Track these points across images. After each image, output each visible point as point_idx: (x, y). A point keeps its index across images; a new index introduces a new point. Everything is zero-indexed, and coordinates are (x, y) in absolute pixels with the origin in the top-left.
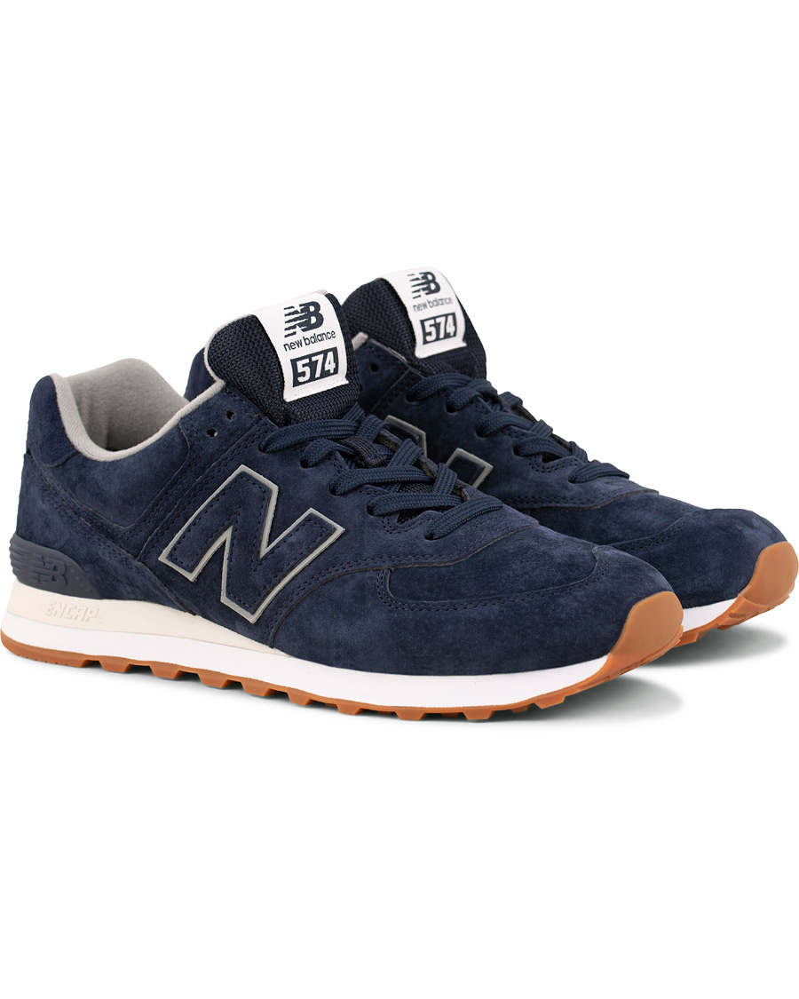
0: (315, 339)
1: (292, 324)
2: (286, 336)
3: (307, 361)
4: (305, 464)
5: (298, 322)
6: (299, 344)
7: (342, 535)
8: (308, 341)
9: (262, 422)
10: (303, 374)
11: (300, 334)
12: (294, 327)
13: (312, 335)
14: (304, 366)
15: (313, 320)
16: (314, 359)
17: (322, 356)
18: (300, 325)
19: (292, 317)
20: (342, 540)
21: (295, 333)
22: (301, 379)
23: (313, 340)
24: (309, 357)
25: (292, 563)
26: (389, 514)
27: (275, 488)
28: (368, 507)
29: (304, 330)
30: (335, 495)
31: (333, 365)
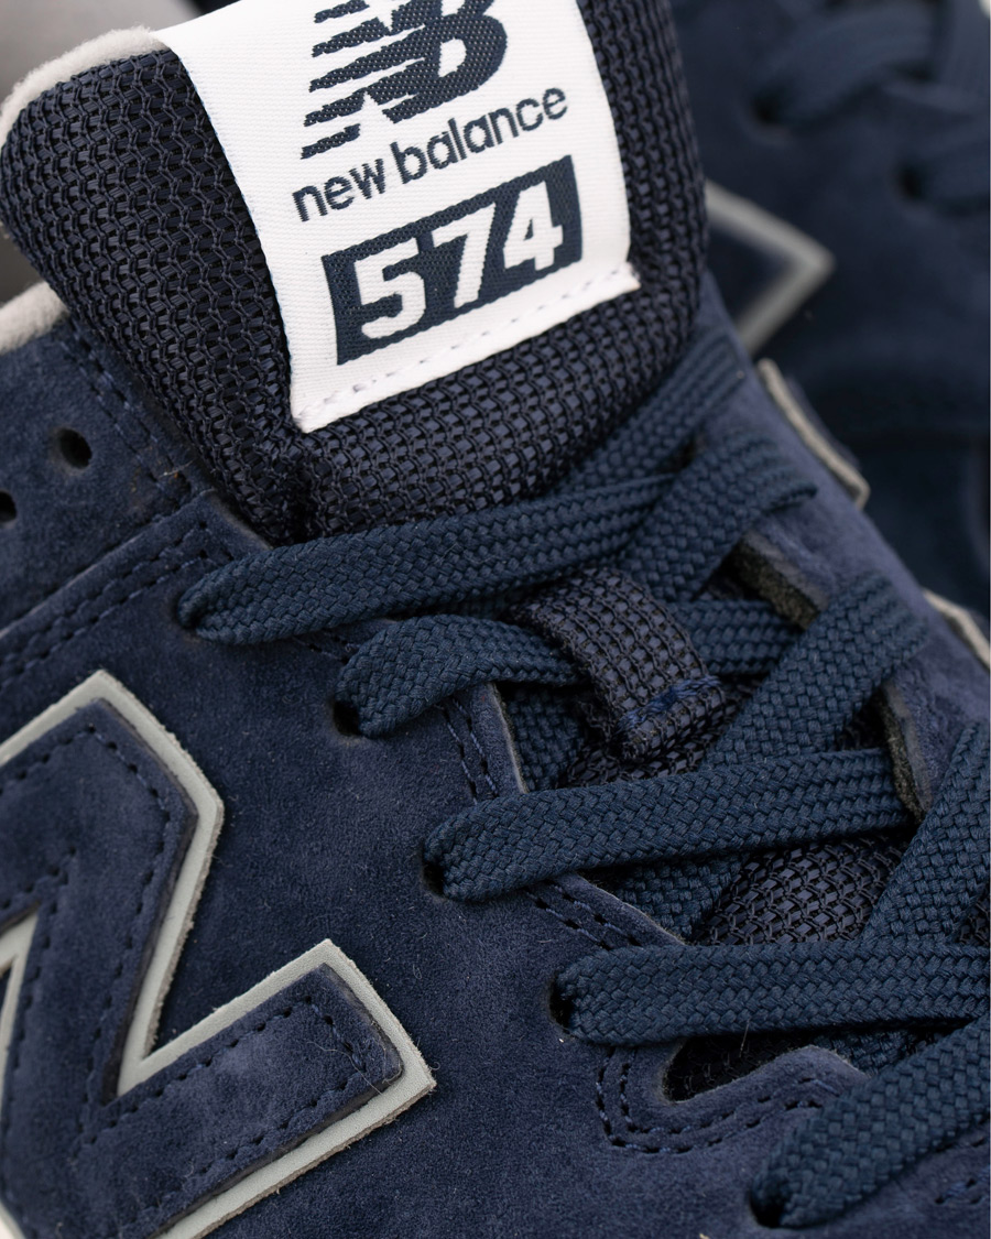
0: (456, 143)
1: (344, 90)
2: (308, 152)
3: (409, 249)
4: (347, 718)
5: (373, 78)
6: (371, 180)
7: (422, 1105)
8: (413, 163)
9: (187, 510)
10: (391, 306)
11: (377, 133)
12: (352, 104)
13: (441, 128)
14: (389, 273)
15: (452, 55)
16: (441, 236)
17: (486, 215)
18: (380, 92)
19: (346, 57)
20: (421, 1125)
21: (351, 133)
22: (374, 329)
23: (441, 152)
24: (420, 230)
25: (216, 1170)
26: (634, 1048)
27: (209, 806)
28: (556, 990)
29: (396, 115)
30: (440, 892)
31: (550, 237)
